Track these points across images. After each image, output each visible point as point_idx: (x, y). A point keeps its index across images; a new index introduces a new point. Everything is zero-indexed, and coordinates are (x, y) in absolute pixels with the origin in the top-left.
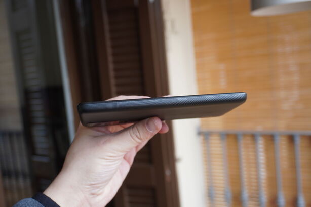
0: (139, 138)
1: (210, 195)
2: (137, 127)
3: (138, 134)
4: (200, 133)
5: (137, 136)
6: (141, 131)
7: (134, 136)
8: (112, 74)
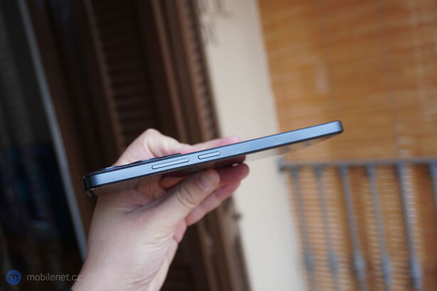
0: (191, 203)
1: (308, 263)
2: (186, 189)
3: (188, 197)
4: (283, 169)
5: (188, 200)
6: (193, 193)
7: (185, 201)
8: (109, 92)
